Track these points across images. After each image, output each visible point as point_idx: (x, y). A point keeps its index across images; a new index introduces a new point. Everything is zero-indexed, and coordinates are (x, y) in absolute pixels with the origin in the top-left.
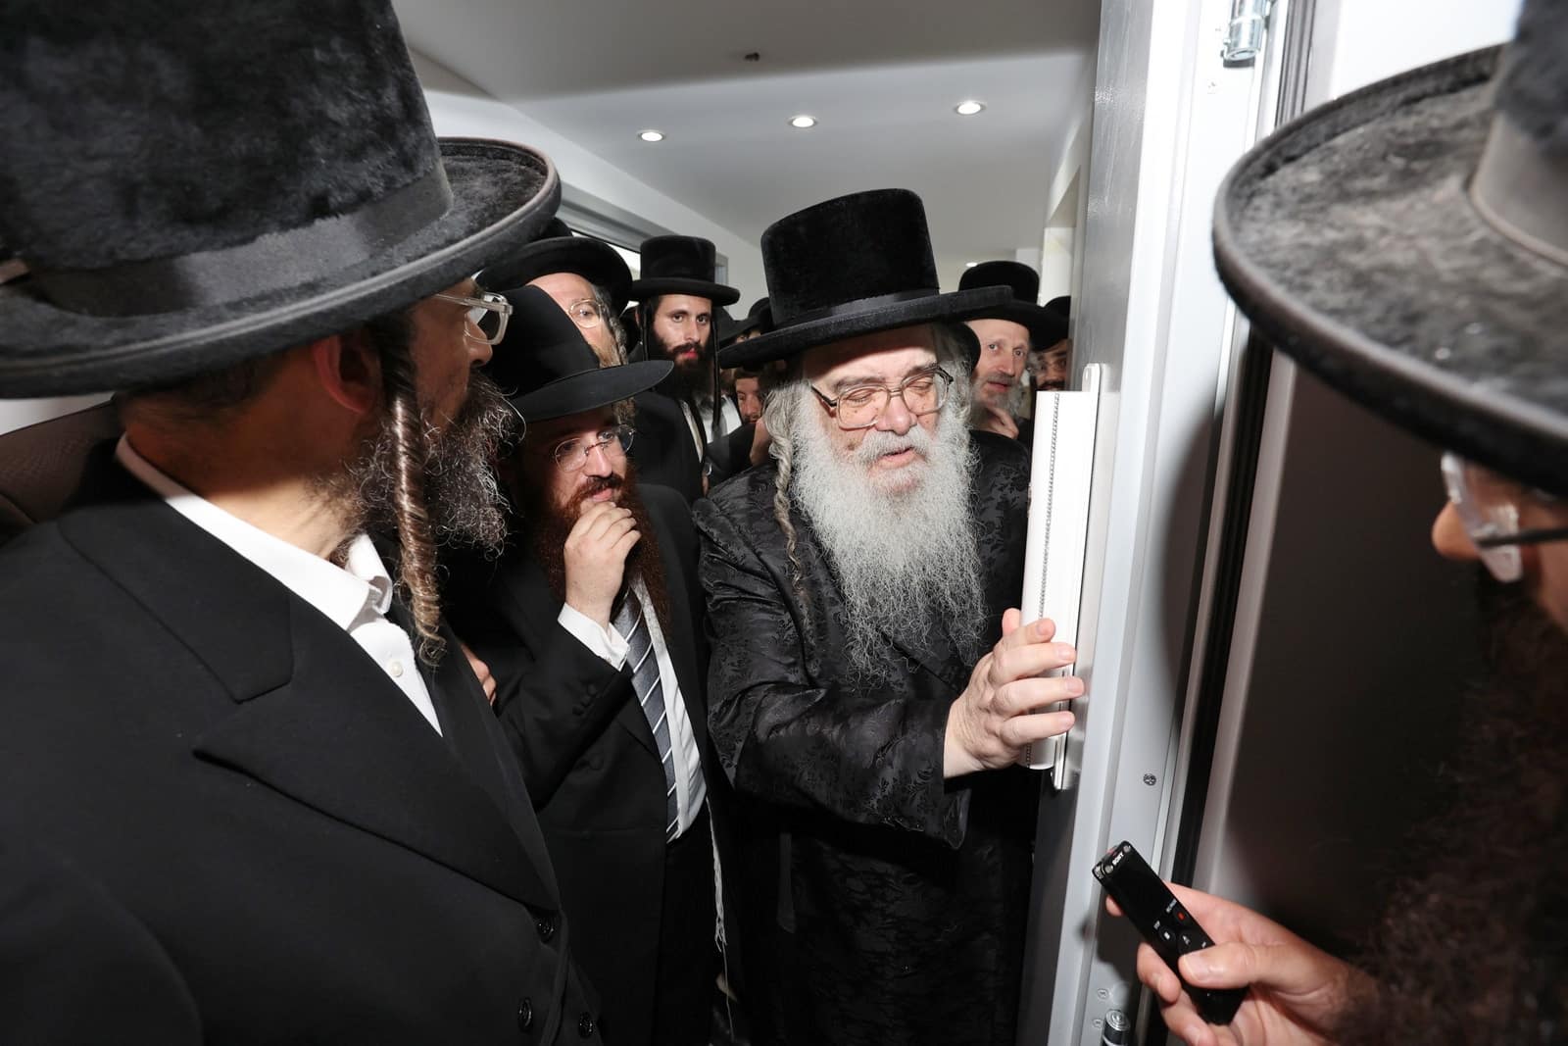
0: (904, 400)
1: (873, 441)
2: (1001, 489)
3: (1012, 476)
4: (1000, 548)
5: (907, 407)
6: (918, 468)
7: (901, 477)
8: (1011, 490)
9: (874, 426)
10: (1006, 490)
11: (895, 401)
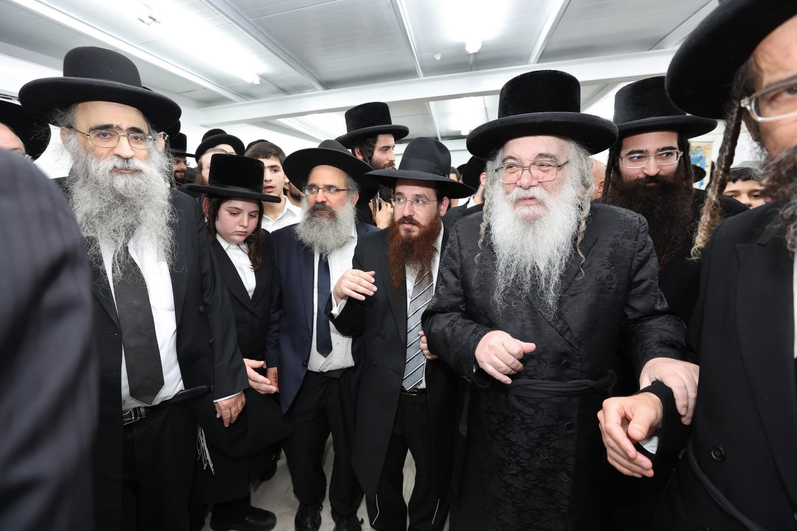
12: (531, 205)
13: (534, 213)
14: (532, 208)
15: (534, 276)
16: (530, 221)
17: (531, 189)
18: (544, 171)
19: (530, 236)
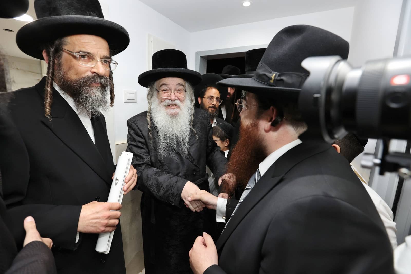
0: (174, 94)
1: (167, 102)
2: (201, 120)
3: (203, 117)
4: (201, 132)
5: (175, 95)
6: (177, 110)
7: (172, 111)
8: (203, 120)
9: (167, 98)
10: (202, 120)
11: (173, 93)
12: (175, 108)
13: (176, 112)
14: (175, 109)
15: (177, 140)
16: (174, 116)
17: (175, 101)
18: (179, 93)
19: (174, 122)
